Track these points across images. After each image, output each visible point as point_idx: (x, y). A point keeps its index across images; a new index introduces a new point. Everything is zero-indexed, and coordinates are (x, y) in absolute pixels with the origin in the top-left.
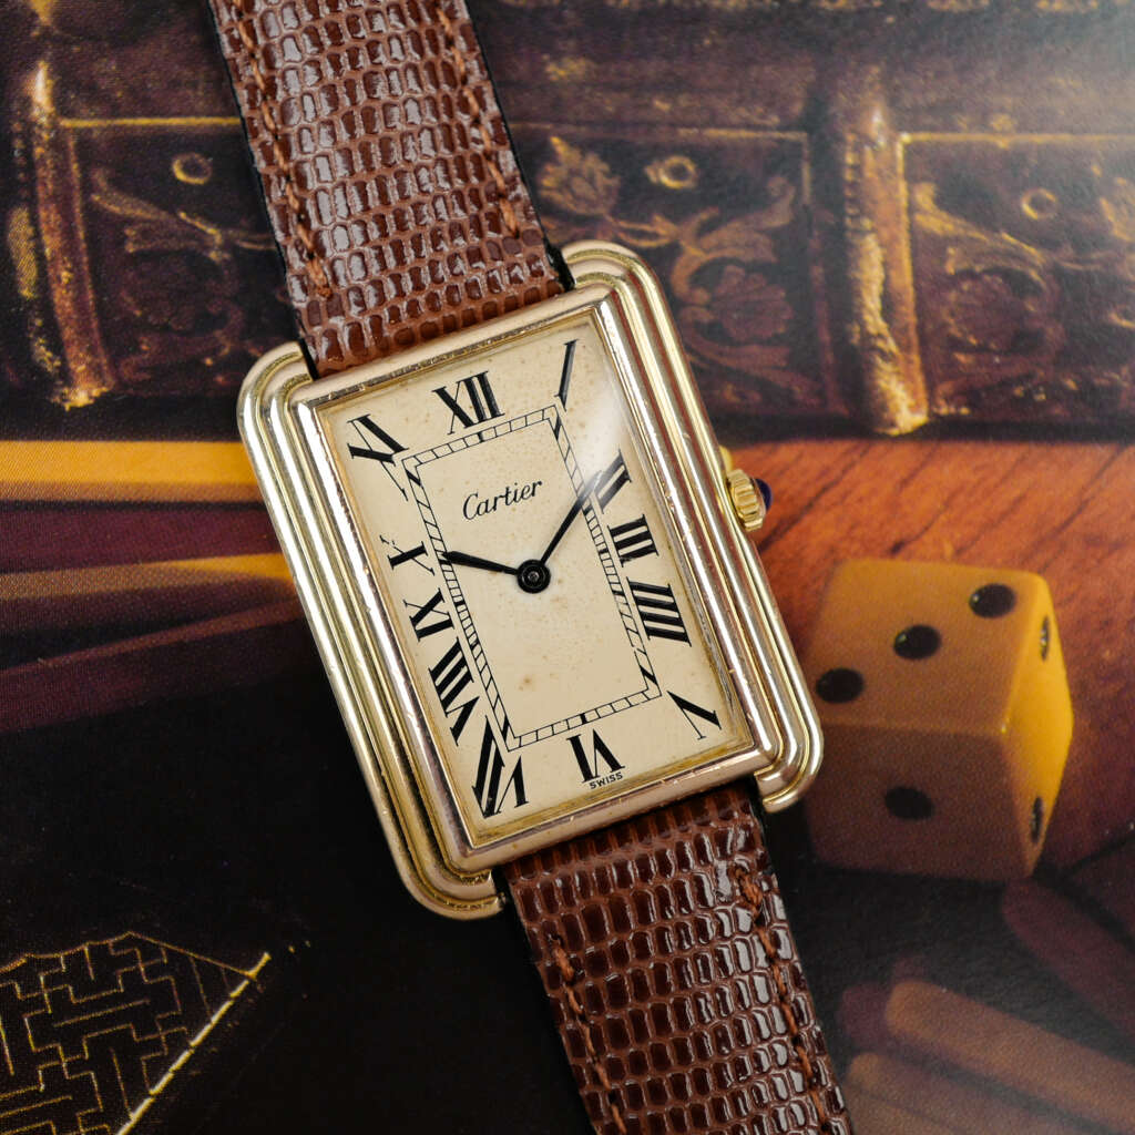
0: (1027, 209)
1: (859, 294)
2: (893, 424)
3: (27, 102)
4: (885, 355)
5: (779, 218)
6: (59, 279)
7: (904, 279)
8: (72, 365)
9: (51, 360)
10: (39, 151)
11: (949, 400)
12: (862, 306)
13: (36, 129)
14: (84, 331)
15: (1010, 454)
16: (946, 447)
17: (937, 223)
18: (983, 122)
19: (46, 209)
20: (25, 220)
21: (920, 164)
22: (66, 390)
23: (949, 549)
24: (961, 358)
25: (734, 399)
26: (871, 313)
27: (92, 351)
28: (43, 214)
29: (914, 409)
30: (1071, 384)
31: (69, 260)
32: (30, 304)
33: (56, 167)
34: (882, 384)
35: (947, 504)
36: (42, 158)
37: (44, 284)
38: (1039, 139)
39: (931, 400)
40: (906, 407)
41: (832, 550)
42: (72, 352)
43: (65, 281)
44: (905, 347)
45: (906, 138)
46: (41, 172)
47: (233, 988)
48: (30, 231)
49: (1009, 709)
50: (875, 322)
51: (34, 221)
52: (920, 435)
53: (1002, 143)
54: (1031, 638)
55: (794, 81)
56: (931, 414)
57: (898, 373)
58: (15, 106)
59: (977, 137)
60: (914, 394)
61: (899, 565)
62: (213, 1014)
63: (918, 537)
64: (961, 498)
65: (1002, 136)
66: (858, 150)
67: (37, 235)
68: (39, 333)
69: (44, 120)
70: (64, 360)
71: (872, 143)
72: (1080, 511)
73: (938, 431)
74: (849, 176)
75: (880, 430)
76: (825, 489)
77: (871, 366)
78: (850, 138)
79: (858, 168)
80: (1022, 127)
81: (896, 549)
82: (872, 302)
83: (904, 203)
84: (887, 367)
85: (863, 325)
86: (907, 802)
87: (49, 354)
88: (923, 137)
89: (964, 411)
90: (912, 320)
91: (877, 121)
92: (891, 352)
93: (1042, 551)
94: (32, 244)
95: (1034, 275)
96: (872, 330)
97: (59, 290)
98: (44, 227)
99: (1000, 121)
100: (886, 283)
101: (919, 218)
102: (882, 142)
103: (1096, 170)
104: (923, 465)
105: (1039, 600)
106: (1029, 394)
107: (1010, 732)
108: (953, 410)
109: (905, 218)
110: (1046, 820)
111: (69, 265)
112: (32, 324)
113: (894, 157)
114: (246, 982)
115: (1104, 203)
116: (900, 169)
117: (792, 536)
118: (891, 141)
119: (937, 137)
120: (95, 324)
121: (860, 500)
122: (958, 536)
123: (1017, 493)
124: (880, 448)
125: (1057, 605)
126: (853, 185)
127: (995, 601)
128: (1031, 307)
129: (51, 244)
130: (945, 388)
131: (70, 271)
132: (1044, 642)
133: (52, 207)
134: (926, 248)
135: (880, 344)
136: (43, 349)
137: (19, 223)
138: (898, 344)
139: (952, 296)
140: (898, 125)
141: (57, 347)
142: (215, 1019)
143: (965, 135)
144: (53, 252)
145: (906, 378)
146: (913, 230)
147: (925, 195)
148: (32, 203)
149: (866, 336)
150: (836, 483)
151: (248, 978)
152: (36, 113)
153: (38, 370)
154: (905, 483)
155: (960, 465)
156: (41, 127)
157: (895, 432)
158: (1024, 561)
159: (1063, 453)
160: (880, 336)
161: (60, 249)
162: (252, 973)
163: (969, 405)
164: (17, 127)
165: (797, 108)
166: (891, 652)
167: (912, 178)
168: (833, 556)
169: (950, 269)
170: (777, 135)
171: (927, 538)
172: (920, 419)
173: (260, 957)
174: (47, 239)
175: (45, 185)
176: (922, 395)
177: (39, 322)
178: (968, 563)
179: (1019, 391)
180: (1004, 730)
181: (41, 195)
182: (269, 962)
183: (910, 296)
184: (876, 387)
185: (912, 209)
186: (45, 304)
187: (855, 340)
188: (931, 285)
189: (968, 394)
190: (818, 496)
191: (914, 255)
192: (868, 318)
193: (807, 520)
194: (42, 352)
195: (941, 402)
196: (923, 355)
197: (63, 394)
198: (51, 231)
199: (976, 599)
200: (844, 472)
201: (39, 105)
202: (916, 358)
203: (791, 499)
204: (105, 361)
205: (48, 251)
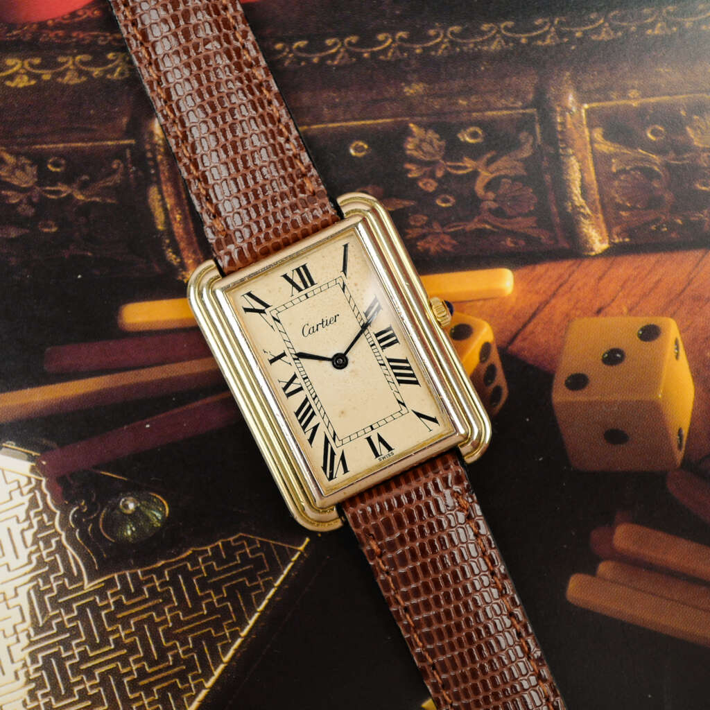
0: (649, 135)
1: (569, 187)
2: (592, 250)
3: (152, 134)
4: (585, 216)
5: (526, 152)
6: (175, 219)
7: (591, 176)
8: (186, 261)
9: (176, 259)
10: (159, 157)
11: (618, 235)
12: (572, 192)
13: (157, 147)
14: (190, 243)
15: (652, 259)
16: (619, 259)
17: (605, 147)
18: (624, 95)
19: (166, 185)
20: (156, 192)
21: (594, 119)
22: (184, 273)
23: (625, 310)
24: (623, 213)
25: (512, 245)
26: (576, 195)
27: (195, 252)
28: (164, 188)
29: (602, 242)
30: (679, 221)
31: (180, 209)
32: (162, 233)
33: (169, 164)
34: (585, 230)
35: (622, 287)
36: (162, 160)
37: (168, 222)
38: (652, 100)
39: (610, 236)
40: (597, 241)
41: (567, 315)
42: (185, 254)
43: (178, 219)
44: (595, 211)
45: (586, 106)
46: (161, 168)
47: (293, 556)
48: (159, 197)
49: (662, 386)
50: (578, 200)
51: (161, 192)
52: (606, 254)
53: (635, 104)
54: (670, 349)
55: (527, 83)
56: (610, 243)
57: (592, 224)
58: (146, 136)
59: (622, 102)
60: (601, 234)
61: (601, 320)
62: (284, 569)
63: (609, 305)
64: (629, 284)
65: (634, 100)
66: (563, 114)
67: (163, 199)
68: (168, 246)
69: (161, 142)
70: (182, 259)
71: (570, 111)
72: (689, 284)
73: (615, 251)
74: (559, 128)
75: (586, 253)
76: (561, 286)
77: (578, 222)
78: (558, 109)
79: (563, 124)
80: (644, 95)
81: (599, 312)
82: (576, 190)
83: (588, 139)
84: (587, 222)
85: (573, 203)
86: (615, 436)
87: (174, 256)
88: (594, 105)
89: (627, 240)
90: (597, 197)
91: (571, 99)
92: (588, 214)
93: (672, 305)
94: (160, 203)
95: (656, 169)
96: (578, 204)
97: (176, 224)
98: (165, 194)
99: (633, 93)
100: (582, 180)
101: (596, 146)
102: (574, 110)
103: (683, 113)
104: (609, 268)
105: (672, 330)
106: (658, 228)
107: (663, 397)
108: (621, 240)
109: (589, 146)
110: (685, 439)
111: (180, 212)
112: (165, 242)
113: (581, 116)
114: (298, 553)
115: (688, 129)
116: (585, 123)
117: (546, 310)
118: (579, 109)
119: (601, 104)
120: (195, 239)
121: (579, 289)
122: (629, 302)
123: (657, 278)
124: (586, 262)
125: (681, 332)
126: (562, 132)
127: (650, 333)
128: (656, 185)
129: (170, 202)
130: (616, 229)
131: (180, 214)
132: (676, 351)
133: (169, 184)
134: (601, 161)
135: (582, 210)
136: (171, 254)
137: (153, 193)
138: (591, 209)
139: (616, 183)
140: (581, 101)
141: (177, 252)
142: (285, 572)
143: (616, 102)
144: (171, 206)
145: (597, 226)
146: (593, 151)
147: (598, 134)
148: (159, 183)
149: (574, 207)
150: (566, 282)
151: (300, 551)
152: (156, 139)
153: (169, 265)
154: (600, 278)
155: (627, 267)
156: (159, 145)
157: (593, 253)
158: (663, 312)
159: (678, 256)
160: (582, 207)
161: (175, 204)
162: (301, 548)
163: (630, 237)
164: (148, 147)
165: (531, 97)
166: (600, 362)
167: (591, 126)
168: (568, 318)
169: (614, 170)
170: (521, 111)
171: (613, 304)
172: (605, 246)
173: (304, 540)
174: (167, 200)
175: (164, 174)
176: (605, 234)
177: (167, 241)
178: (635, 315)
179: (653, 228)
180: (660, 396)
181: (163, 179)
182: (309, 543)
183: (595, 185)
184: (582, 232)
185: (592, 141)
186: (170, 232)
187: (569, 210)
188: (605, 178)
189: (629, 232)
190: (557, 290)
191: (595, 165)
192: (575, 198)
193: (553, 301)
194: (170, 255)
195: (616, 237)
196: (604, 214)
197: (183, 275)
198: (169, 196)
199: (641, 333)
200: (570, 276)
201: (157, 135)
202: (600, 216)
203: (544, 292)
204: (201, 257)
205: (168, 206)
